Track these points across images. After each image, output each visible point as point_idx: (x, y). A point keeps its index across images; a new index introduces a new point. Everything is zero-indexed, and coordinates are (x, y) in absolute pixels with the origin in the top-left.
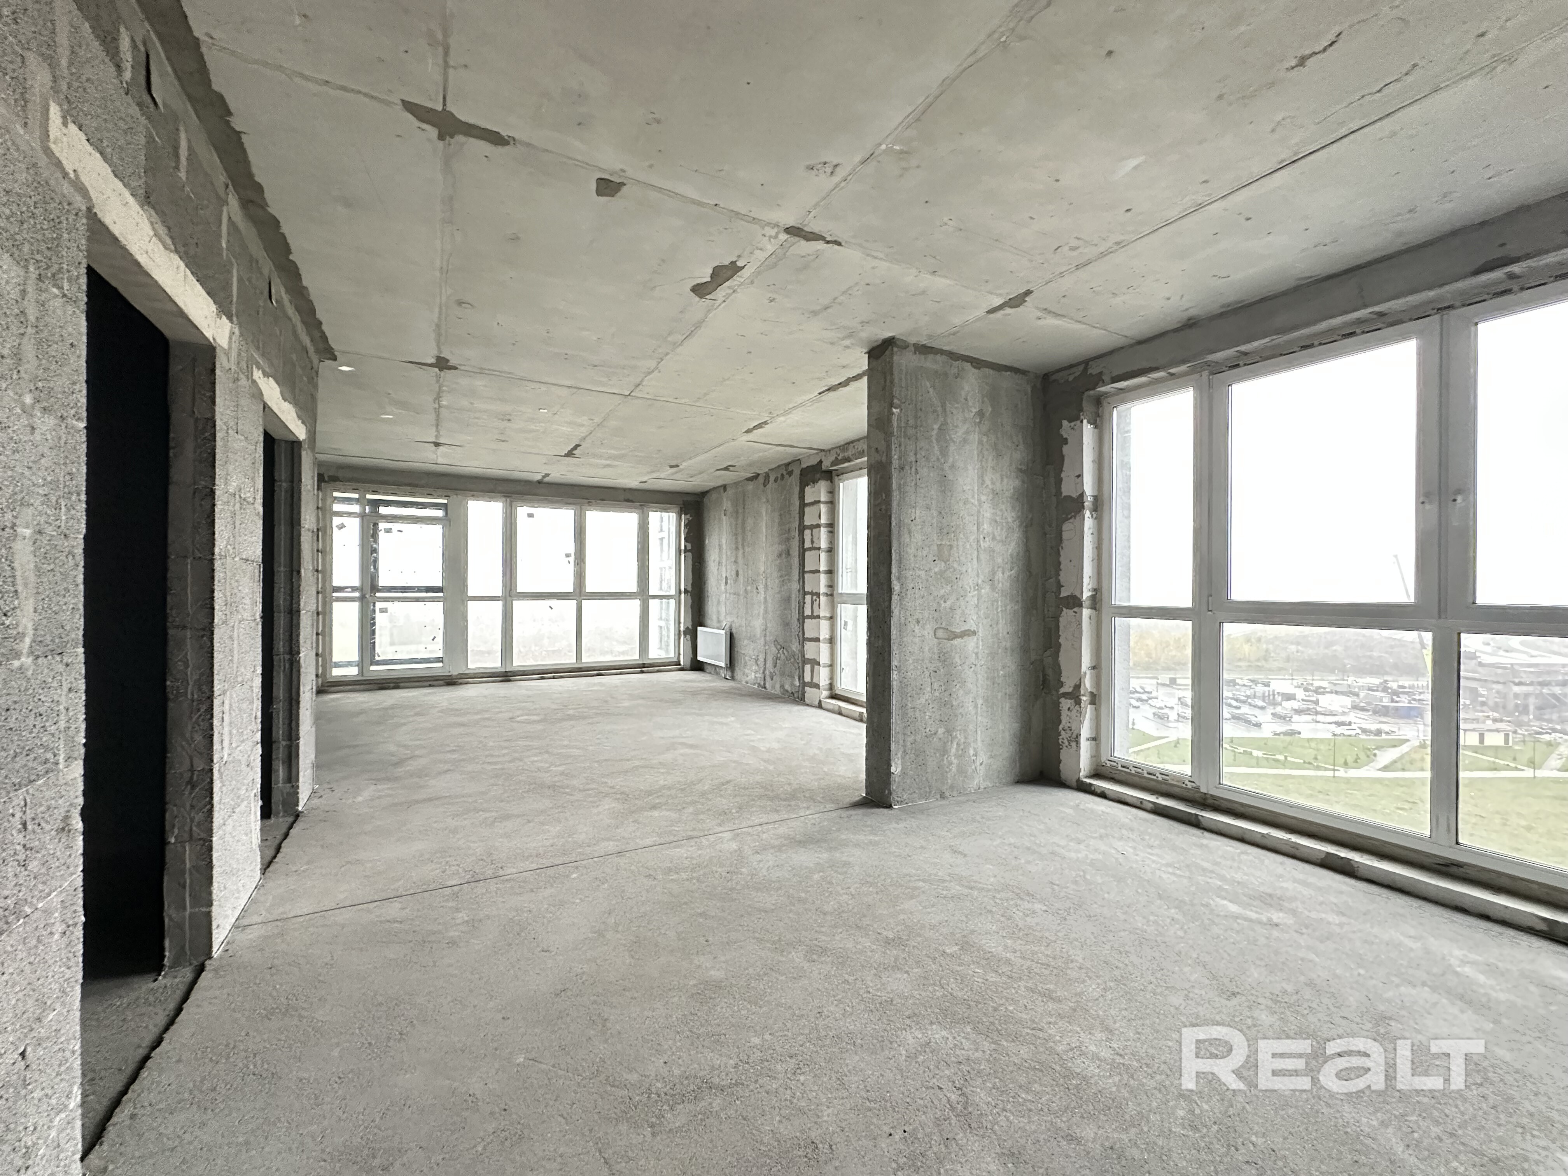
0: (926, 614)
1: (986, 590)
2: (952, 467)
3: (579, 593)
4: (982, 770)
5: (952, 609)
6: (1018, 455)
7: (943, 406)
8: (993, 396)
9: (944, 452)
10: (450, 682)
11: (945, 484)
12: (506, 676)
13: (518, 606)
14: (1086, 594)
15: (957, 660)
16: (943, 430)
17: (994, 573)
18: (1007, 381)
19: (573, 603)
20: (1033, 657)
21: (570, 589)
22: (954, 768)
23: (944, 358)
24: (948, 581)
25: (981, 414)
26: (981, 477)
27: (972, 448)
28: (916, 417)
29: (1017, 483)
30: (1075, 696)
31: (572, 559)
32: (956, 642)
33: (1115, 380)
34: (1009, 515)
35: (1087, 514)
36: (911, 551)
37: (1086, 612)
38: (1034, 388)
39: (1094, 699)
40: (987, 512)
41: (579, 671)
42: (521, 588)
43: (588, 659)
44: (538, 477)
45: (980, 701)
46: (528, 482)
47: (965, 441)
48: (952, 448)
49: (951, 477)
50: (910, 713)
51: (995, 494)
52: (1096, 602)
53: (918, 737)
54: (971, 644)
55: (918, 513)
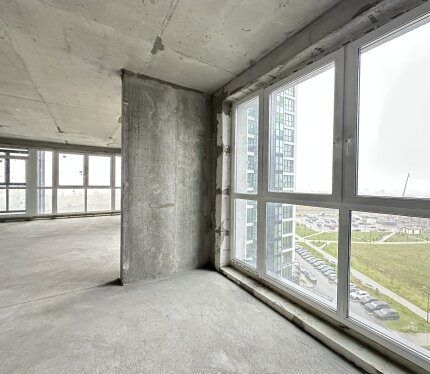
0: (144, 197)
1: (180, 186)
2: (161, 131)
3: (86, 185)
4: (177, 265)
5: (160, 194)
6: (199, 128)
7: (155, 104)
8: (184, 101)
9: (156, 125)
10: (28, 219)
11: (156, 139)
12: (53, 217)
13: (59, 191)
14: (223, 188)
15: (163, 217)
16: (155, 115)
17: (184, 179)
18: (192, 95)
19: (83, 190)
20: (206, 214)
21: (82, 184)
22: (161, 265)
23: (156, 82)
24: (158, 182)
25: (177, 109)
26: (178, 137)
27: (173, 123)
28: (139, 108)
29: (198, 140)
30: (219, 231)
32: (163, 209)
33: (231, 94)
34: (194, 154)
35: (224, 154)
36: (136, 168)
37: (223, 196)
38: (207, 100)
39: (228, 233)
40: (181, 152)
41: (86, 215)
42: (60, 184)
43: (89, 210)
45: (176, 235)
47: (168, 120)
48: (161, 123)
49: (159, 135)
50: (135, 242)
51: (185, 144)
52: (229, 191)
53: (139, 252)
54: (171, 210)
55: (140, 151)
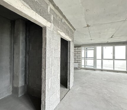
10: (94, 70)
12: (102, 70)
13: (104, 61)
19: (113, 61)
31: (112, 54)
43: (115, 69)
44: (107, 42)
46: (105, 43)
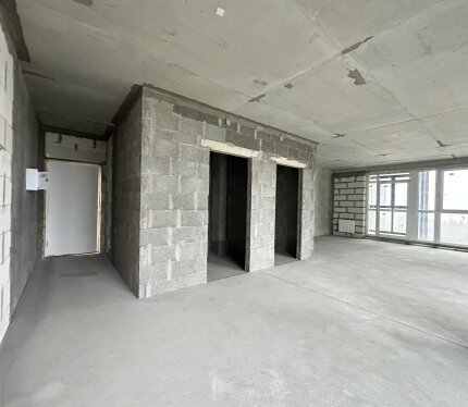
10: (408, 243)
12: (435, 246)
42: (445, 208)
